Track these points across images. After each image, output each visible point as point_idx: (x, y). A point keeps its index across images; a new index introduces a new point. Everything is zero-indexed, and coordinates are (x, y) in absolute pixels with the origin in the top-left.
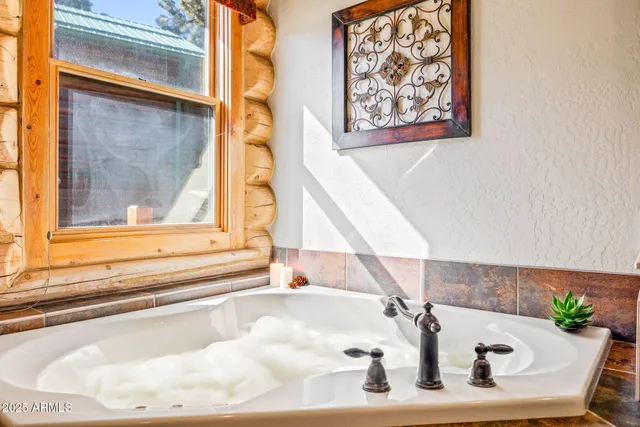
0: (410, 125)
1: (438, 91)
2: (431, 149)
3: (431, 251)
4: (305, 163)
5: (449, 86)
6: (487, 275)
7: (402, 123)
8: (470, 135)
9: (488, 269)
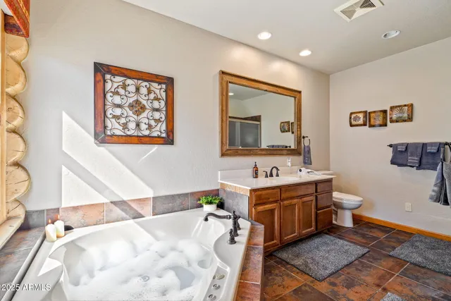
0: (145, 136)
1: (160, 124)
2: (155, 148)
3: (154, 193)
4: (64, 149)
5: (165, 123)
6: (179, 198)
7: (141, 135)
8: (173, 144)
9: (179, 196)
